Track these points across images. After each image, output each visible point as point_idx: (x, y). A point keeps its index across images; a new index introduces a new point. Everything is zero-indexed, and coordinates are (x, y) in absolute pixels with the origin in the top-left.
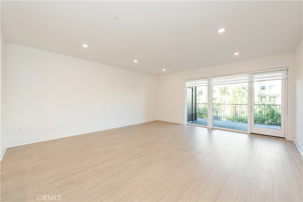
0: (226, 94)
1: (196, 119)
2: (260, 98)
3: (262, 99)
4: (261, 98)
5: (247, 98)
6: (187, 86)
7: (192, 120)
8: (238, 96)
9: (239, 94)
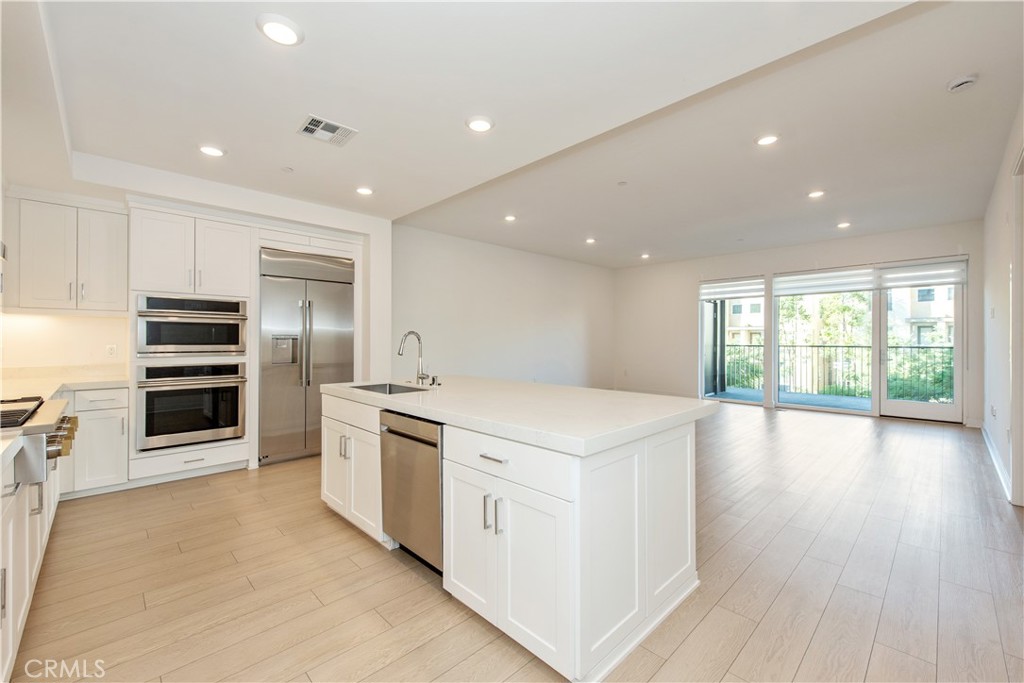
0: (798, 315)
1: (723, 389)
2: (915, 328)
3: (922, 334)
4: (919, 328)
5: (869, 328)
6: (703, 297)
7: (715, 390)
8: (836, 322)
9: (841, 317)
